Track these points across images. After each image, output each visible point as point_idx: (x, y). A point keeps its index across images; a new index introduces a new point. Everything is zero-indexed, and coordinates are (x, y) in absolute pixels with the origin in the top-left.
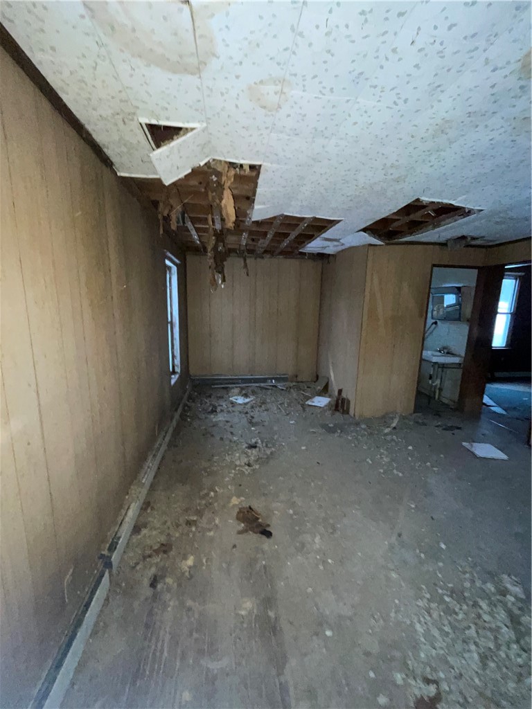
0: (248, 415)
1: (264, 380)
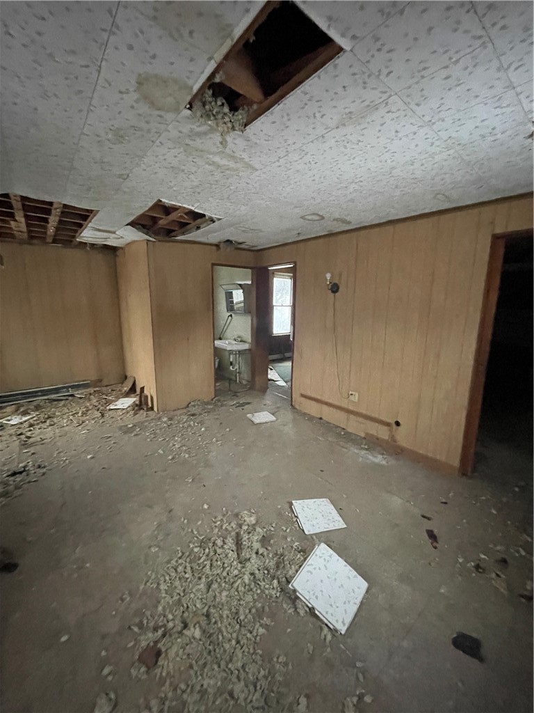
0: (23, 437)
1: (57, 391)
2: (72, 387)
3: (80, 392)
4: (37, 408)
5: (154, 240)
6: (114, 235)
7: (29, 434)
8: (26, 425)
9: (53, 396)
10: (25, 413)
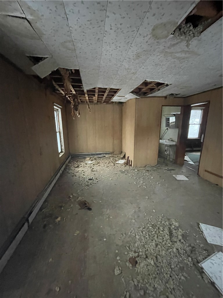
1: (100, 154)
2: (105, 153)
3: (107, 156)
4: (95, 159)
5: (139, 98)
6: (124, 98)
7: (93, 167)
8: (92, 164)
9: (99, 156)
10: (92, 160)
